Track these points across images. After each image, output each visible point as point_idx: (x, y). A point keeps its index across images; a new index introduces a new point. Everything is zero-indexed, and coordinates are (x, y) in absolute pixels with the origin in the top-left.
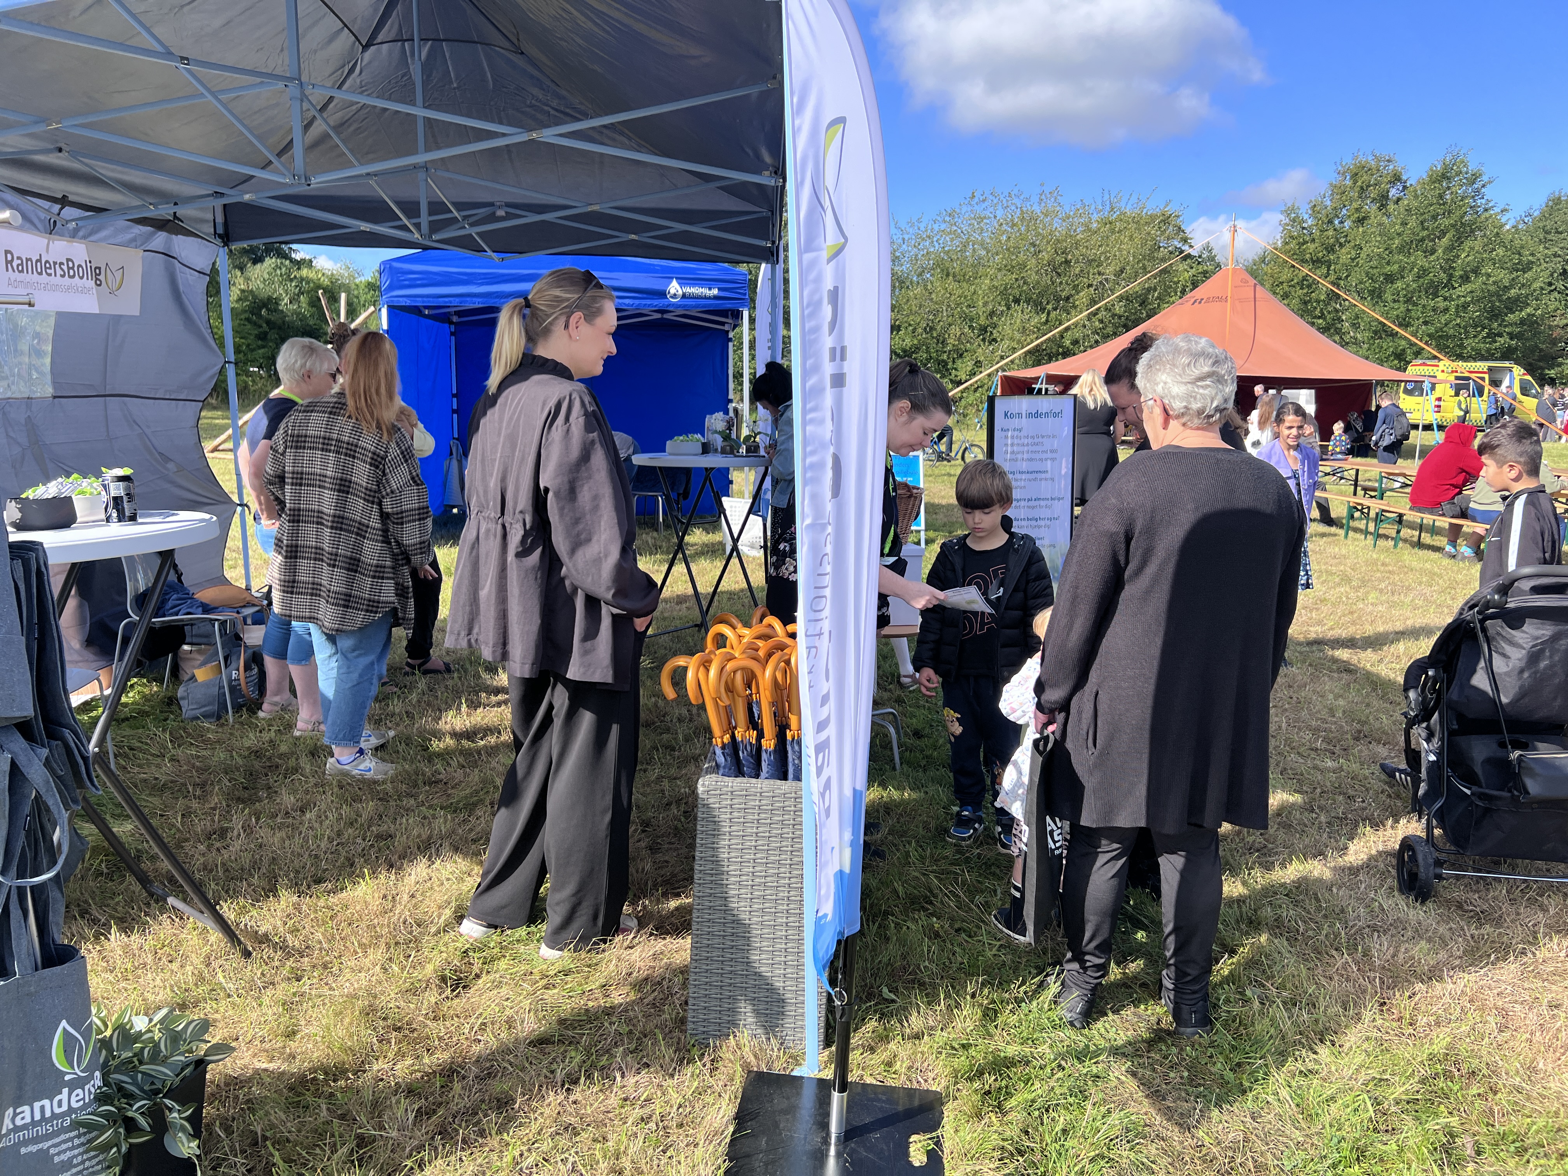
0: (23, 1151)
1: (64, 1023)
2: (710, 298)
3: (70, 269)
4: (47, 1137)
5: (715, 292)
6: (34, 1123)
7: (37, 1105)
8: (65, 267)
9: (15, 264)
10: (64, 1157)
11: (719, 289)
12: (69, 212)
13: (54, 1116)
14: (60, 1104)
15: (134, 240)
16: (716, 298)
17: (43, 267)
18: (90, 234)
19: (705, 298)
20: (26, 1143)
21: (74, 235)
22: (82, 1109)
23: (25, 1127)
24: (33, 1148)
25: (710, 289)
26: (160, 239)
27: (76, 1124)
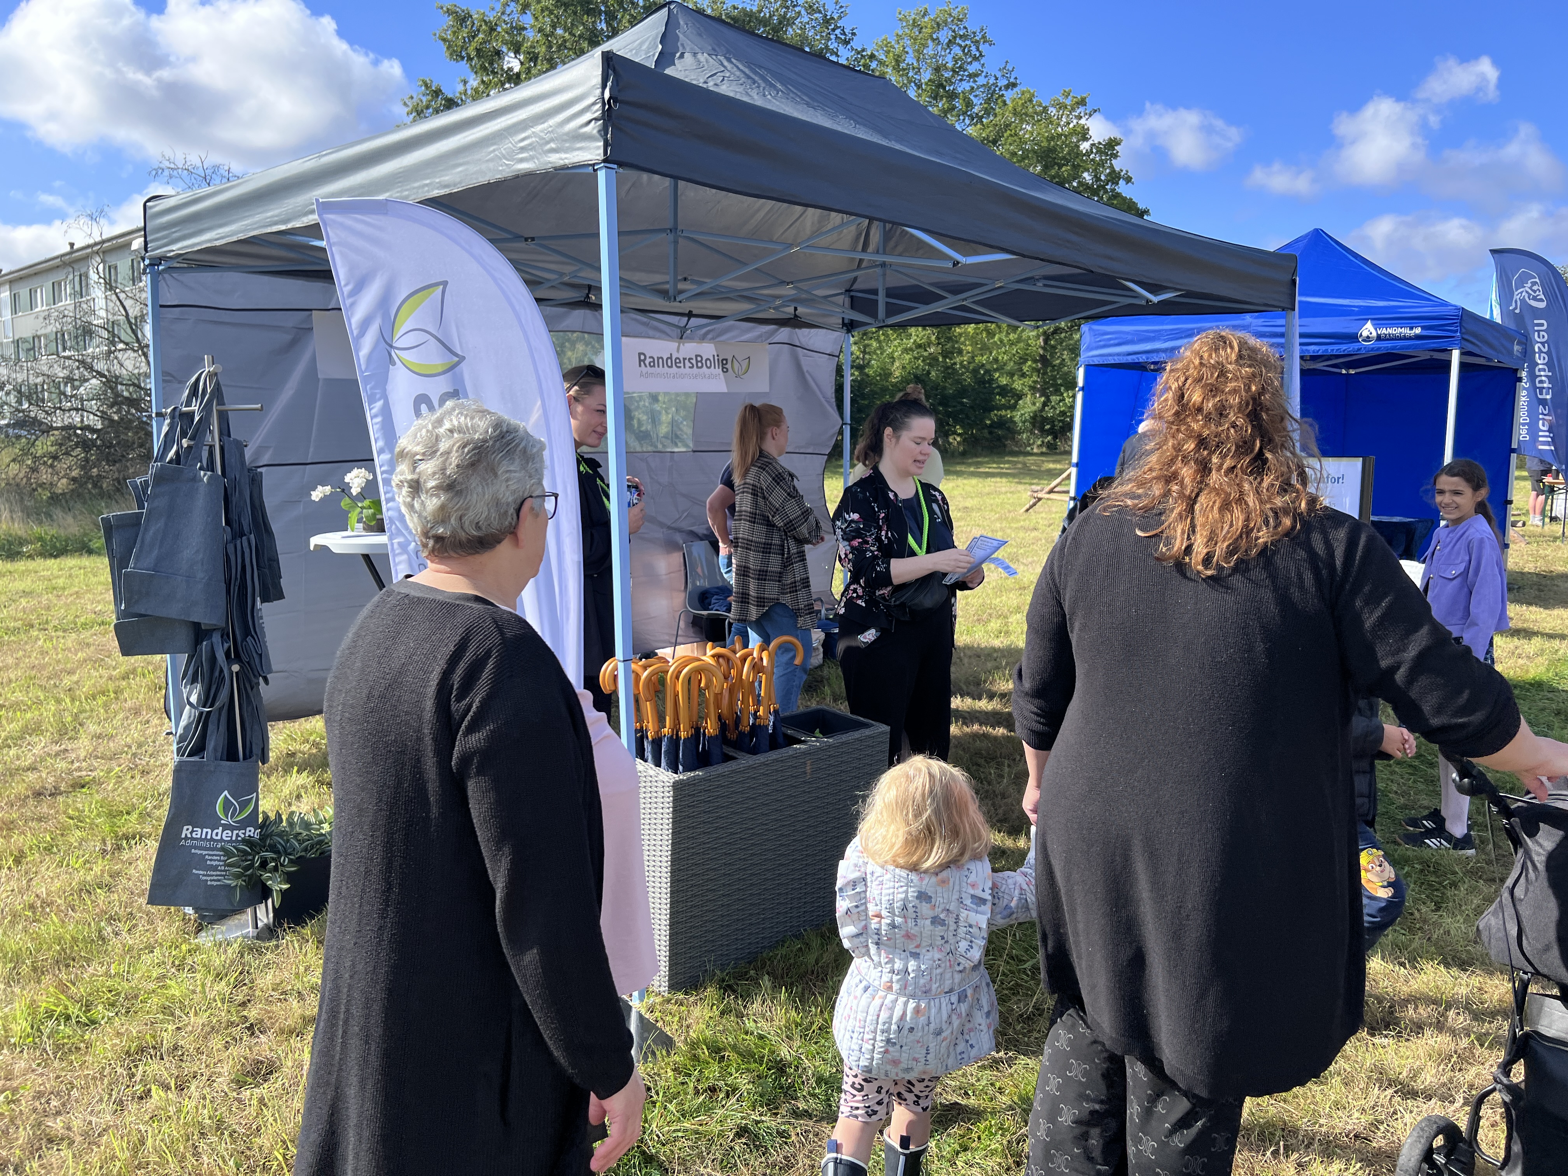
0: (193, 851)
1: (226, 792)
2: (1410, 338)
3: (699, 361)
4: (206, 849)
5: (1418, 331)
6: (201, 839)
7: (205, 830)
8: (694, 362)
9: (647, 362)
10: (214, 863)
11: (1423, 328)
12: (694, 321)
13: (212, 839)
14: (217, 834)
15: (760, 336)
16: (1418, 337)
17: (673, 362)
18: (718, 336)
19: (1405, 338)
20: (196, 848)
21: (703, 338)
22: (228, 842)
23: (196, 839)
24: (199, 852)
25: (1411, 329)
26: (784, 333)
27: (223, 849)
